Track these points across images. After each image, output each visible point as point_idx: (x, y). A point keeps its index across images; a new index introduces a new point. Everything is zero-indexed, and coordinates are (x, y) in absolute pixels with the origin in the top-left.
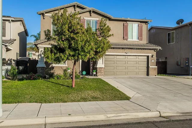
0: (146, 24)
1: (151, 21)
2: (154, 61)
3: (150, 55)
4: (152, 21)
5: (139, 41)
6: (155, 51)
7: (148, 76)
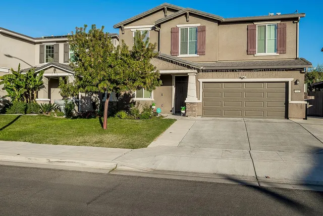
0: (294, 23)
1: (302, 15)
2: (299, 91)
3: (290, 80)
4: (305, 15)
5: (278, 54)
6: (301, 73)
7: (288, 119)
